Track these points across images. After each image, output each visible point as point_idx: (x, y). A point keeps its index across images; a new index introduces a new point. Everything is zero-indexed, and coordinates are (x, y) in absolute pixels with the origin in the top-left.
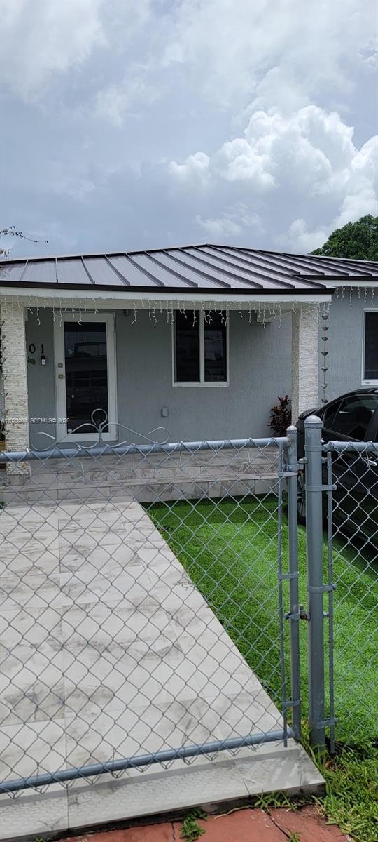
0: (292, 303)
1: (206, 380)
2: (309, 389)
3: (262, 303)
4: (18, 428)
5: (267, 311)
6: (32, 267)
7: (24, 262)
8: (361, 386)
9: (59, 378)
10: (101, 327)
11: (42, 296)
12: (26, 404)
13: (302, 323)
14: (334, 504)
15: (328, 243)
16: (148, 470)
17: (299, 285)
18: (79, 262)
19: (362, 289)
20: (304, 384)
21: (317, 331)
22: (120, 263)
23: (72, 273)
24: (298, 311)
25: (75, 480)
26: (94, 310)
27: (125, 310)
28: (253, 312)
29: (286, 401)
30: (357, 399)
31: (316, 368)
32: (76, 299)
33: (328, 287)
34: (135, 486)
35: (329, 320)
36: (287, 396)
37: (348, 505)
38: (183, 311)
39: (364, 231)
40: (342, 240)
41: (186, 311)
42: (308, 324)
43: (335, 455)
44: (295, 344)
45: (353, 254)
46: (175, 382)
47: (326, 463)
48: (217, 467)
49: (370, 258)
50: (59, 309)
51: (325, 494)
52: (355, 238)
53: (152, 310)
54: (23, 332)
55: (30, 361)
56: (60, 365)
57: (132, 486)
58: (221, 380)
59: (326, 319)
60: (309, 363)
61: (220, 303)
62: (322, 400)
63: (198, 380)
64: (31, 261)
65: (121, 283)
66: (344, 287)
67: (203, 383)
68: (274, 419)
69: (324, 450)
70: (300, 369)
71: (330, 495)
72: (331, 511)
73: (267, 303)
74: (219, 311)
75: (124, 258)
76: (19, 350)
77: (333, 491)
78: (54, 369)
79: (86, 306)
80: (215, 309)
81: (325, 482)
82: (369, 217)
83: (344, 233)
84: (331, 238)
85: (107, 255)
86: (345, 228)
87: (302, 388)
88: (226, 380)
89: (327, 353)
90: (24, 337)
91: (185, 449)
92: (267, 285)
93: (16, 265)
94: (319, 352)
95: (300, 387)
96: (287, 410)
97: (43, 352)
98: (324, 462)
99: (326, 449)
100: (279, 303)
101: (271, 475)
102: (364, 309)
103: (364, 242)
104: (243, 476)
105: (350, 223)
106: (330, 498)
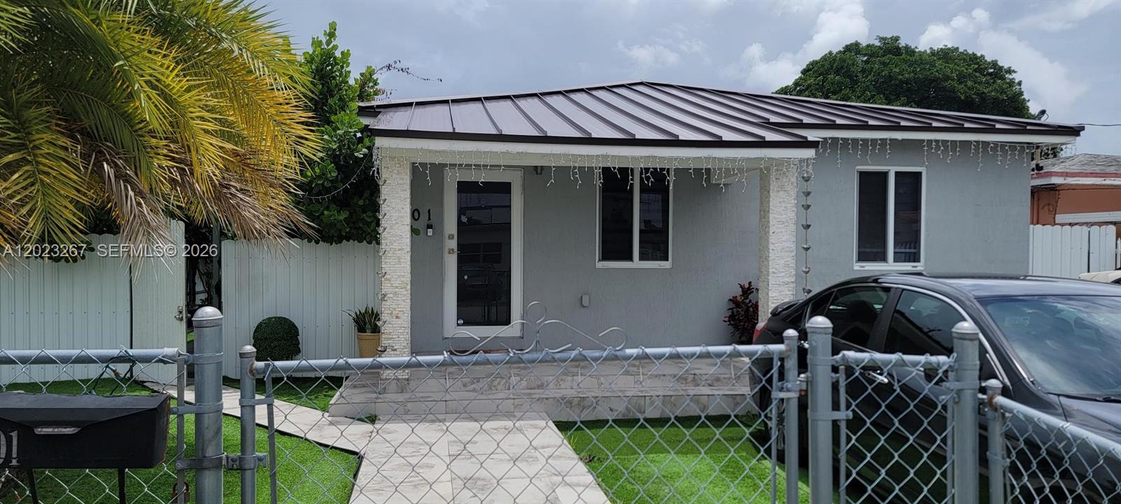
0: (761, 159)
1: (641, 258)
2: (783, 274)
3: (720, 159)
4: (397, 317)
5: (728, 170)
6: (420, 110)
7: (410, 104)
8: (853, 270)
9: (449, 253)
10: (505, 188)
11: (435, 149)
12: (409, 287)
13: (774, 185)
14: (849, 439)
15: (800, 78)
16: (564, 377)
17: (771, 136)
18: (478, 105)
19: (855, 141)
20: (777, 266)
21: (794, 196)
22: (530, 105)
23: (471, 119)
24: (768, 169)
25: (468, 389)
26: (500, 166)
27: (536, 167)
28: (708, 170)
29: (749, 289)
30: (851, 291)
31: (793, 246)
32: (477, 153)
33: (810, 138)
34: (547, 399)
35: (812, 182)
36: (750, 283)
37: (868, 440)
38: (614, 168)
39: (850, 62)
40: (820, 75)
41: (620, 169)
42: (782, 188)
43: (849, 371)
44: (764, 212)
45: (834, 93)
46: (599, 260)
47: (838, 381)
48: (656, 376)
49: (858, 99)
50: (455, 165)
51: (835, 424)
52: (837, 72)
53: (575, 168)
54: (407, 194)
55: (414, 231)
56: (451, 237)
57: (543, 398)
58: (661, 259)
59: (807, 181)
60: (784, 238)
61: (664, 158)
62: (804, 289)
63: (630, 258)
64: (420, 104)
65: (535, 133)
66: (830, 138)
67: (637, 263)
68: (733, 312)
69: (834, 363)
70: (771, 247)
71: (843, 426)
72: (844, 448)
73: (727, 160)
74: (662, 169)
75: (536, 100)
76: (402, 217)
77: (848, 421)
78: (442, 242)
79: (489, 162)
80: (658, 166)
81: (836, 406)
82: (857, 44)
83: (823, 66)
84: (804, 72)
85: (514, 96)
86: (824, 58)
87: (773, 273)
88: (667, 260)
89: (808, 226)
90: (409, 200)
91: (646, 356)
92: (728, 136)
93: (400, 109)
94: (796, 224)
95: (771, 270)
96: (750, 301)
97: (429, 219)
98: (834, 380)
99: (837, 362)
100: (743, 160)
101: (731, 390)
102: (857, 167)
103: (850, 77)
104: (693, 391)
105: (830, 53)
106: (844, 430)
